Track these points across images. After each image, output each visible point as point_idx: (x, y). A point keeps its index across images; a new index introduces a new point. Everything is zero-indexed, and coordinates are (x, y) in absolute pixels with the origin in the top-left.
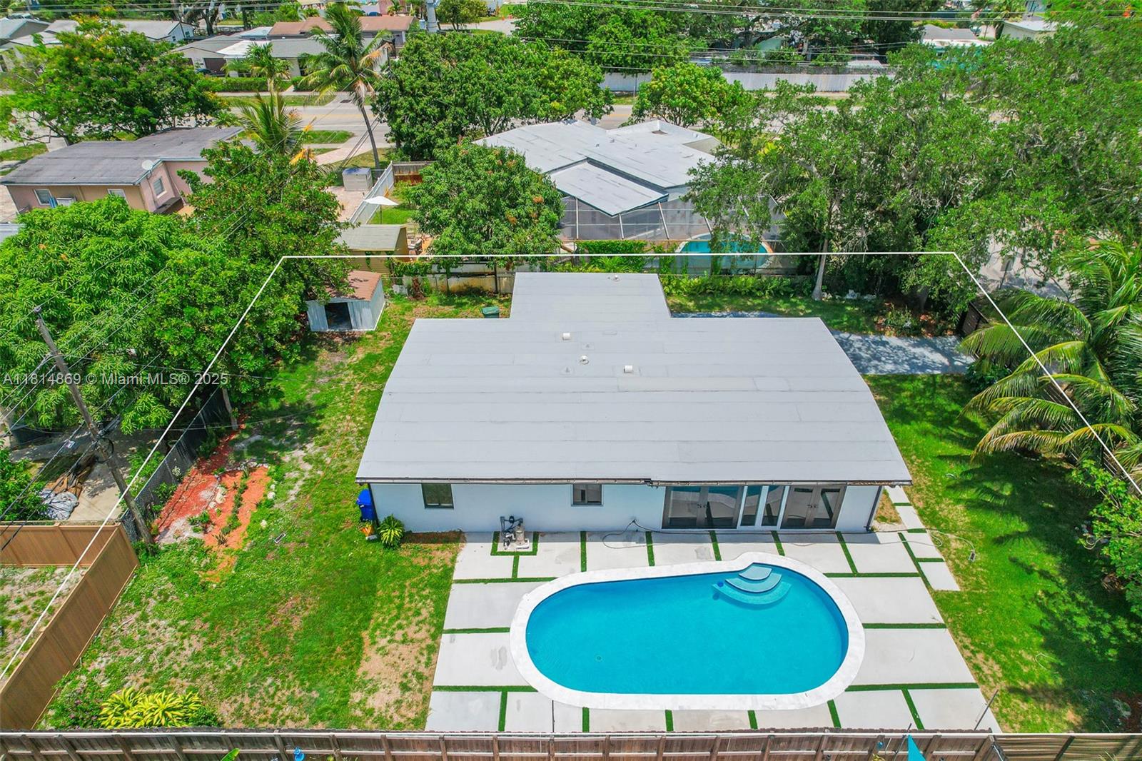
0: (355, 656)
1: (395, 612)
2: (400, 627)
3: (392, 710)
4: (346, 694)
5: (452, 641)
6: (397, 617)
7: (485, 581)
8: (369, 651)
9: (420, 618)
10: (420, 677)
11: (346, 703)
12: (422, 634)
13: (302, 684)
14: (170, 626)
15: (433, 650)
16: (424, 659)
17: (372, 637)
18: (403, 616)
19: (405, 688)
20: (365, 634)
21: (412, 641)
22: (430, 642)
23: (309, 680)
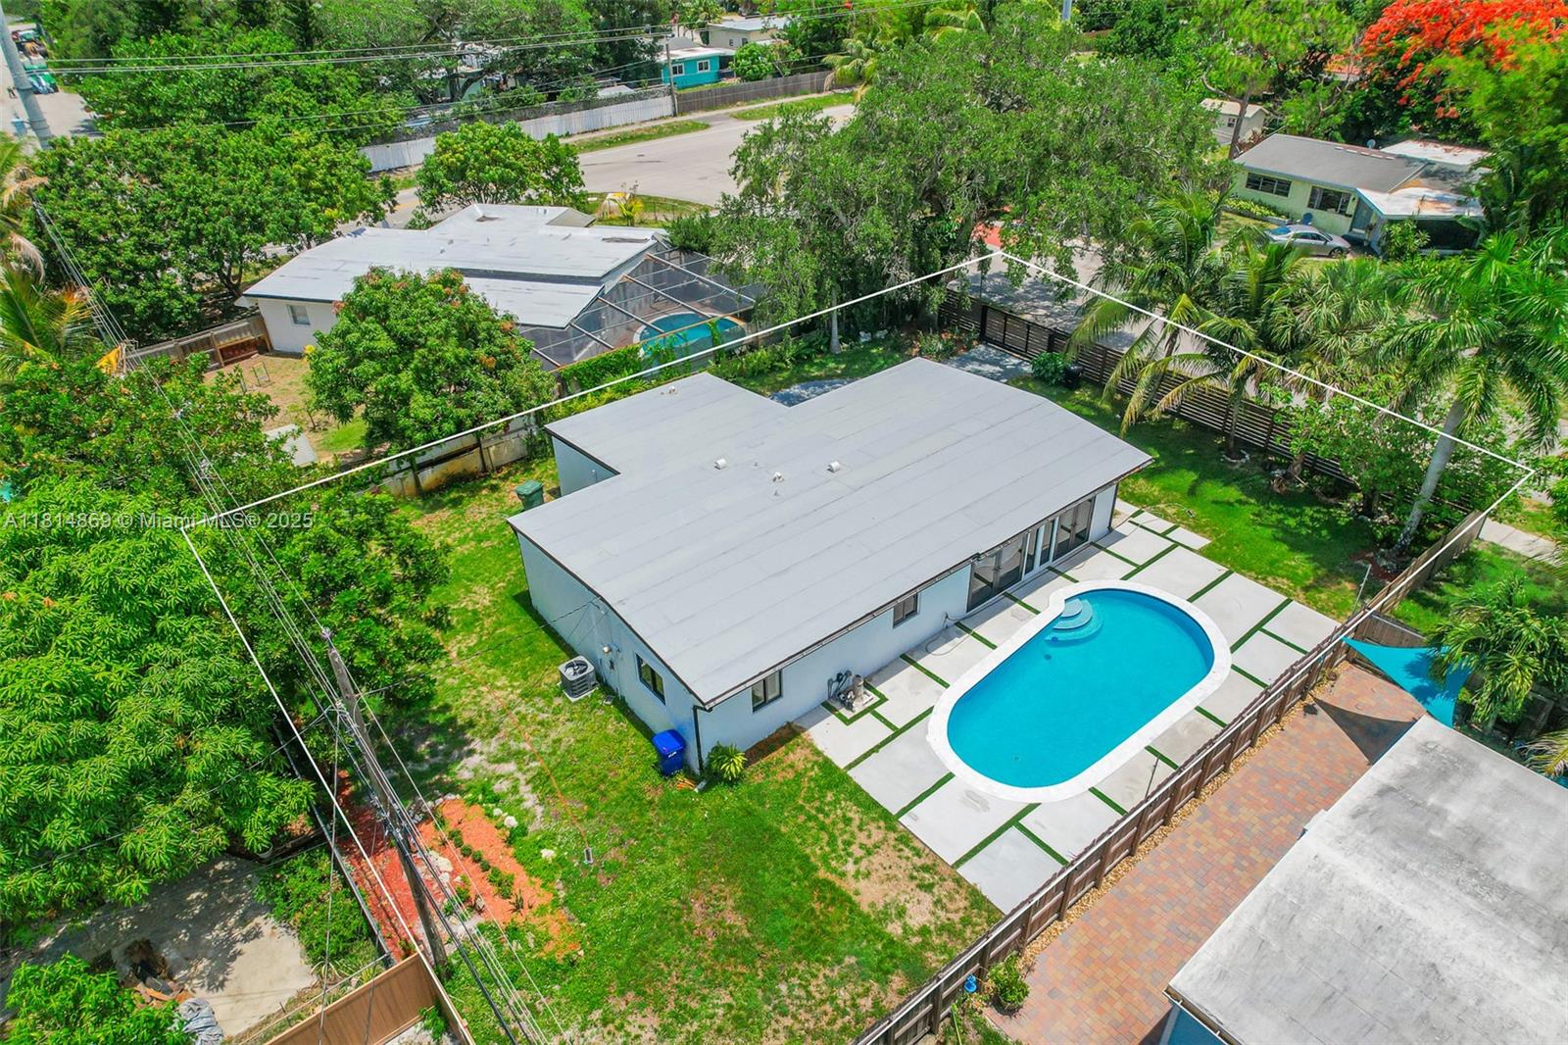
0: (842, 899)
1: (825, 836)
2: (848, 843)
3: (941, 914)
4: (880, 935)
5: (916, 819)
6: (832, 841)
7: (874, 751)
8: (848, 886)
9: (857, 822)
10: (925, 868)
11: (892, 942)
12: (877, 836)
13: (824, 963)
15: (906, 839)
16: (907, 852)
17: (834, 871)
18: (837, 833)
19: (927, 888)
20: (822, 874)
21: (875, 846)
22: (892, 835)
23: (825, 953)
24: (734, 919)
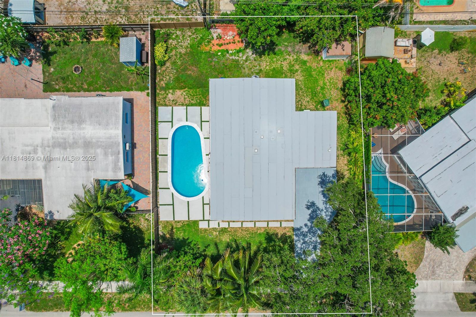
0: (181, 88)
1: (192, 94)
2: (188, 97)
3: (168, 99)
4: (171, 89)
5: (184, 109)
6: (191, 95)
7: (201, 114)
8: (182, 91)
9: (191, 101)
10: (176, 103)
11: (169, 89)
12: (186, 102)
13: (174, 79)
14: (188, 43)
15: (183, 105)
16: (180, 103)
17: (186, 91)
18: (191, 96)
19: (173, 101)
20: (187, 89)
21: (185, 100)
22: (185, 104)
23: (175, 80)
24: (189, 72)
